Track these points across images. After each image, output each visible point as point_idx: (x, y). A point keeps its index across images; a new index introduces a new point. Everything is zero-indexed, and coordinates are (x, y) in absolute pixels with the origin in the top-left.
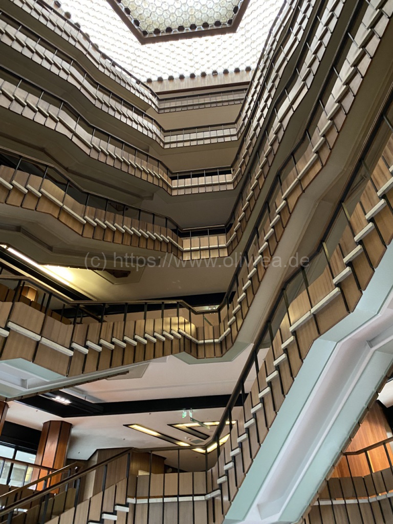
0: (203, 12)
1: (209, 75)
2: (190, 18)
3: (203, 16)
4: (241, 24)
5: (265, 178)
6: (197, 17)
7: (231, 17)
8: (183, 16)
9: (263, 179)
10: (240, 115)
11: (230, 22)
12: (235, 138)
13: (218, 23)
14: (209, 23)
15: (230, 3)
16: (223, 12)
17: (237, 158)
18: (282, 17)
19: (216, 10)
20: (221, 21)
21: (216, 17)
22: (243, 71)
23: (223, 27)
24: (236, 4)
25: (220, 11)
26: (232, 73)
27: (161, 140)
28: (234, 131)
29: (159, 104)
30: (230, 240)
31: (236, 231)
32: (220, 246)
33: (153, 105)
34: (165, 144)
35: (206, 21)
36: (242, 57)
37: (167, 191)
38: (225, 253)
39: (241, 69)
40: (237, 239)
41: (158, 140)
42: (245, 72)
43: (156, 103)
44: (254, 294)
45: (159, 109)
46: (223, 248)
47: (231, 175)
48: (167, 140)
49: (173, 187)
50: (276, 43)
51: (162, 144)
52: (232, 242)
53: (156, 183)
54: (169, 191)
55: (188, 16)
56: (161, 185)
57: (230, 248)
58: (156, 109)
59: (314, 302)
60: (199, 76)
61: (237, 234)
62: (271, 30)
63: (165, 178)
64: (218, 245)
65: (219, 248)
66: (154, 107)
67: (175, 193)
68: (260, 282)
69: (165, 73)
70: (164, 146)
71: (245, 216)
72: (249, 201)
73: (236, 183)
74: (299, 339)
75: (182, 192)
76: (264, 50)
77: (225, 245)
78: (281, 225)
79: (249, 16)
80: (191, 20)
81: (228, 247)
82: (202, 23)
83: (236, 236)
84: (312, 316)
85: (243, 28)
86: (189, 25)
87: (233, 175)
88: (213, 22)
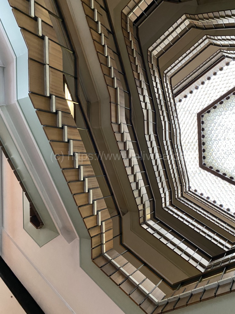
0: (220, 112)
1: (200, 85)
2: (225, 105)
3: (218, 110)
4: (196, 118)
5: (135, 78)
6: (222, 108)
7: (203, 119)
8: (230, 104)
9: (135, 77)
10: (171, 84)
11: (203, 116)
12: (165, 72)
13: (209, 112)
14: (213, 109)
15: (207, 123)
16: (208, 118)
17: (158, 66)
18: (178, 138)
19: (213, 117)
20: (207, 114)
21: (211, 114)
22: (183, 98)
23: (205, 112)
24: (204, 125)
25: (210, 118)
26: (188, 94)
27: (210, 38)
28: (169, 74)
29: (222, 54)
30: (128, 23)
31: (129, 33)
32: (132, 13)
33: (226, 51)
34: (207, 38)
35: (215, 109)
36: (187, 104)
37: (190, 14)
38: (125, 11)
39: (184, 99)
40: (124, 29)
41: (212, 37)
42: (181, 99)
43: (224, 54)
44: (87, 16)
45: (221, 51)
46: (129, 13)
47: (155, 55)
48: (207, 41)
49: (187, 20)
50: (174, 127)
51: (209, 36)
52: (127, 23)
53: (200, 16)
54: (188, 16)
55: (227, 106)
56: (196, 16)
57: (125, 18)
58: (223, 50)
59: (52, 71)
60: (205, 81)
61: (127, 31)
62: (180, 130)
63: (196, 22)
64: (133, 13)
65: (131, 10)
66: (225, 51)
67: (184, 17)
68: (90, 28)
69: (227, 69)
70: (207, 36)
71: (131, 47)
72: (135, 58)
73: (149, 54)
74: (36, 37)
75: (179, 21)
76: (178, 120)
77: (129, 16)
78: (107, 74)
79: (195, 123)
80: (224, 105)
81: (126, 16)
82: (217, 107)
83: (126, 30)
84: (45, 63)
85: (195, 117)
86: (224, 102)
87: (154, 56)
88: (211, 111)
